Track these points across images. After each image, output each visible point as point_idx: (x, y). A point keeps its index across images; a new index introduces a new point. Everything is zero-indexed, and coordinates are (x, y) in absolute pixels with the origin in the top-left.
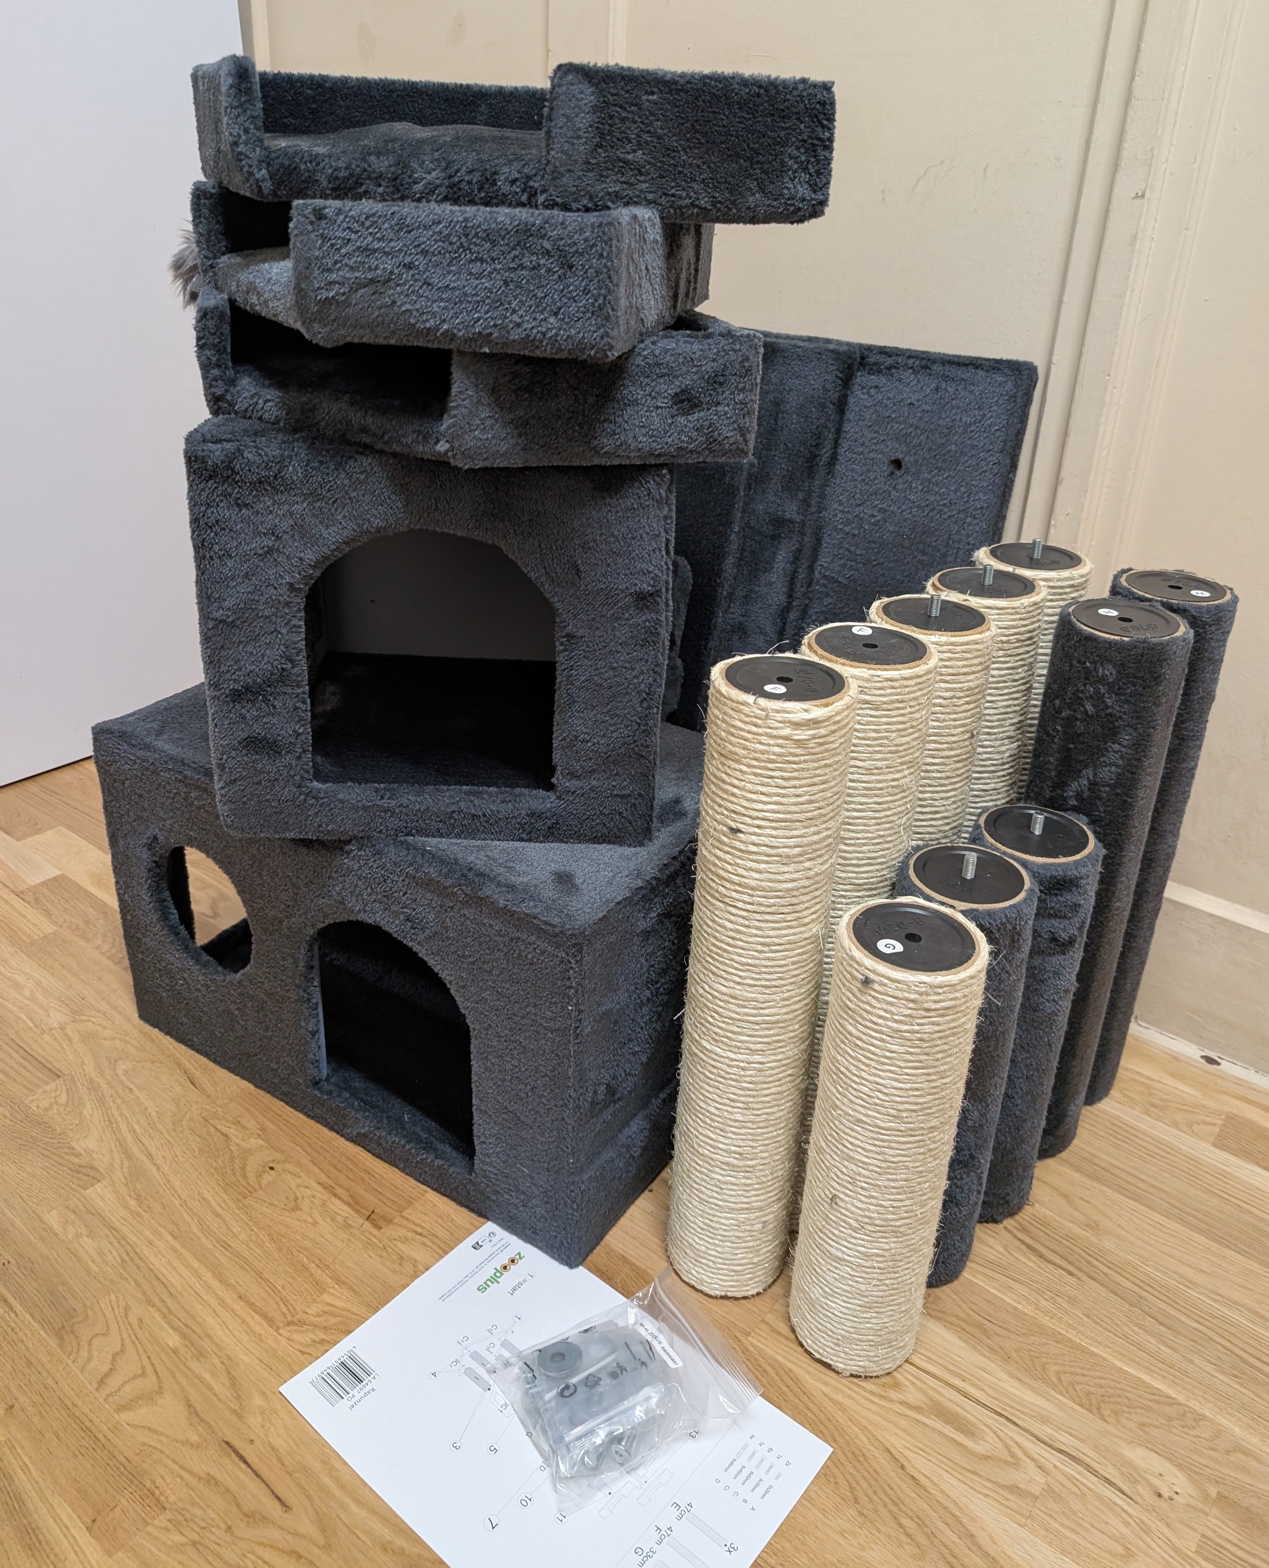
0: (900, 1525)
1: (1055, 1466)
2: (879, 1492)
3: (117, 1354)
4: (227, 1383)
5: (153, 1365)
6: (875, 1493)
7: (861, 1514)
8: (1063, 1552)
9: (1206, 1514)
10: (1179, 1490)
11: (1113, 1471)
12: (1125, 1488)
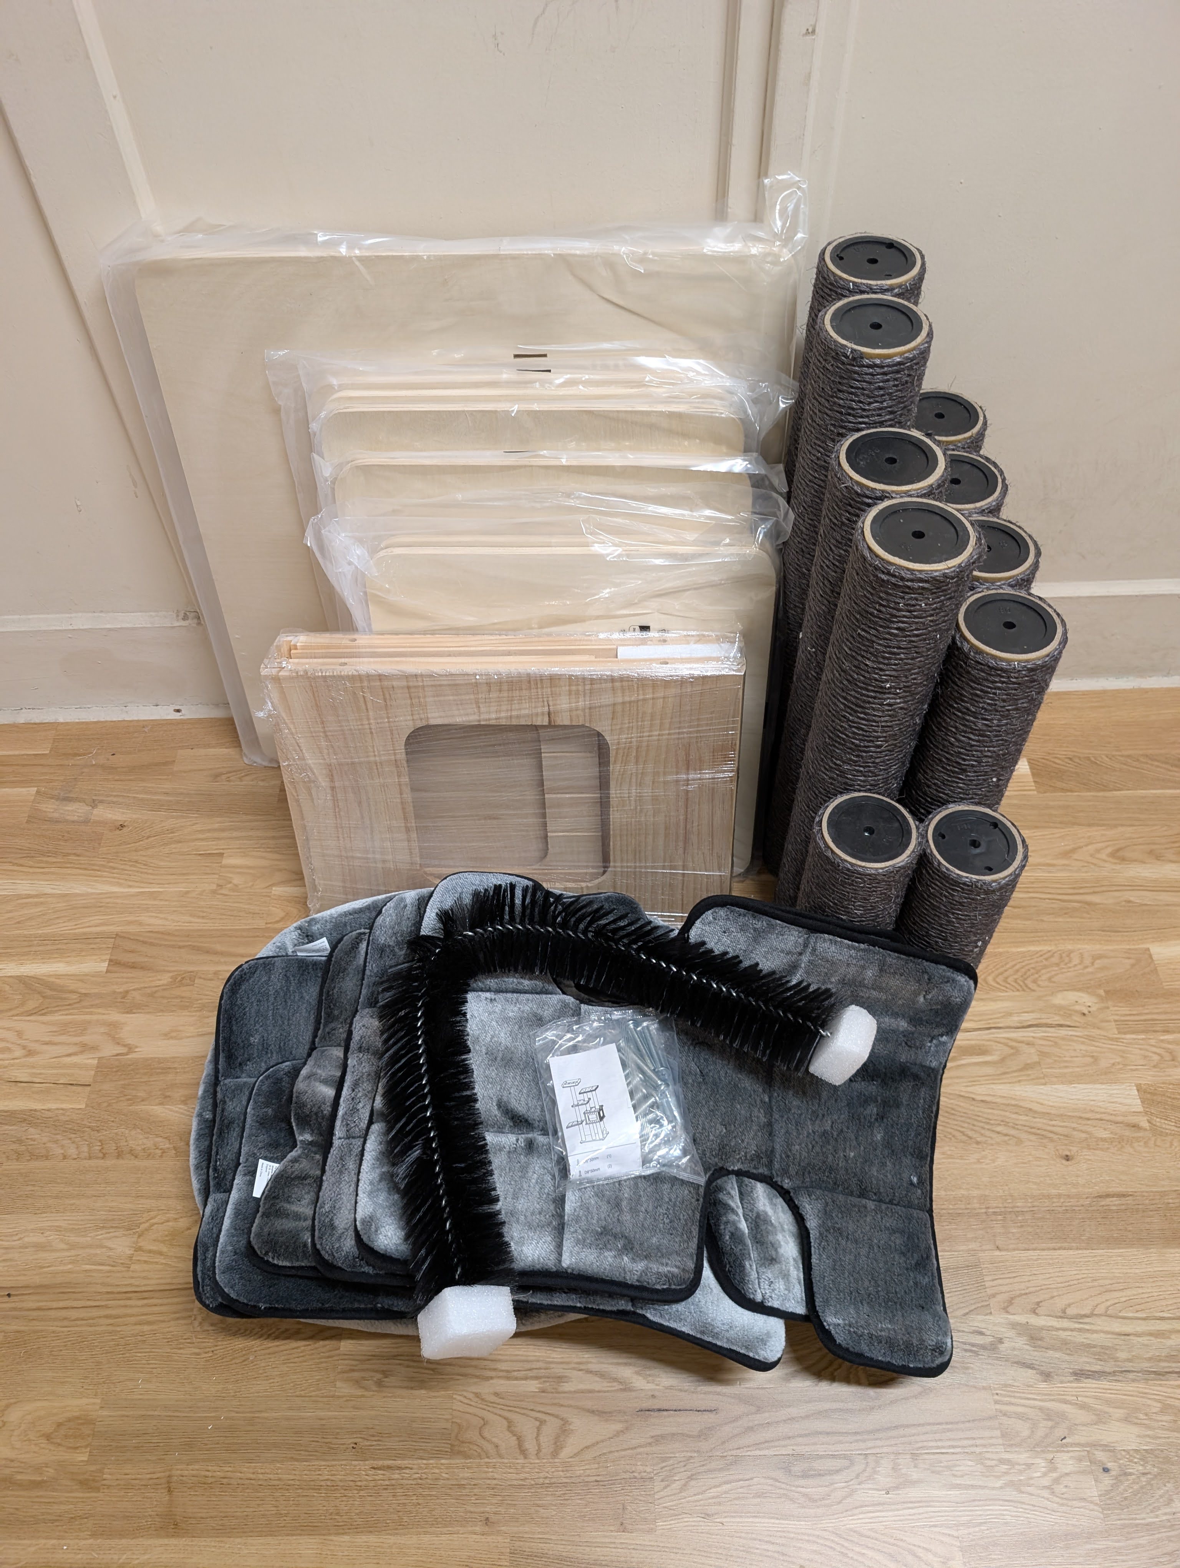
0: (998, 1133)
1: (1034, 1037)
2: (976, 1123)
3: (509, 1427)
4: (598, 1379)
5: (539, 1412)
6: (974, 1125)
7: (978, 1143)
8: (1071, 1083)
9: (1108, 1008)
10: (1089, 1004)
11: (1057, 1018)
12: (1068, 1023)
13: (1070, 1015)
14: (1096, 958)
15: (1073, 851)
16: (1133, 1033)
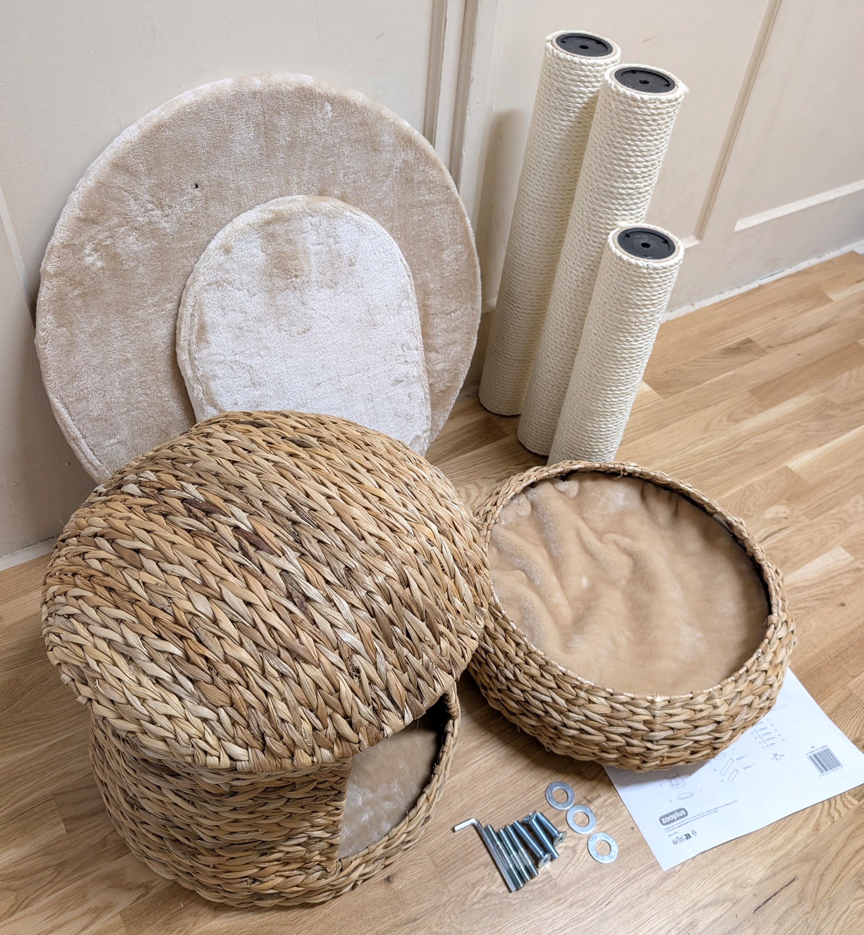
8: (810, 560)
9: (793, 509)
10: (784, 511)
11: (775, 526)
12: (783, 527)
13: (780, 522)
14: (767, 482)
15: (708, 425)
16: (817, 516)
